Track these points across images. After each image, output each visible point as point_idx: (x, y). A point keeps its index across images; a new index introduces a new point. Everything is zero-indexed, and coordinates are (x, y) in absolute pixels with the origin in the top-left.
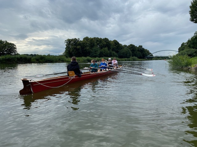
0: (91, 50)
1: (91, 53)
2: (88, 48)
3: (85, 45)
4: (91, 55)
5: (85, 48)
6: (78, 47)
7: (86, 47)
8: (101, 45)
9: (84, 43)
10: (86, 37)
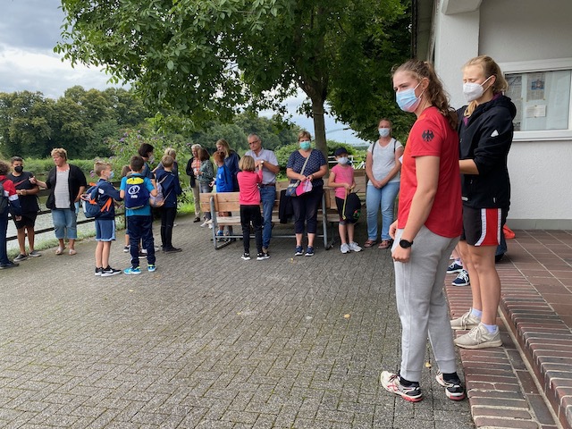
0: (91, 132)
1: (88, 142)
2: (75, 125)
3: (63, 115)
4: (88, 148)
5: (66, 125)
6: (36, 122)
7: (69, 120)
8: (134, 115)
9: (63, 108)
10: (76, 87)
